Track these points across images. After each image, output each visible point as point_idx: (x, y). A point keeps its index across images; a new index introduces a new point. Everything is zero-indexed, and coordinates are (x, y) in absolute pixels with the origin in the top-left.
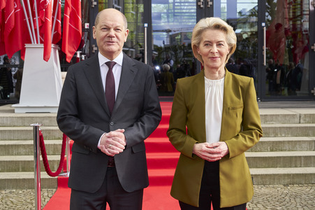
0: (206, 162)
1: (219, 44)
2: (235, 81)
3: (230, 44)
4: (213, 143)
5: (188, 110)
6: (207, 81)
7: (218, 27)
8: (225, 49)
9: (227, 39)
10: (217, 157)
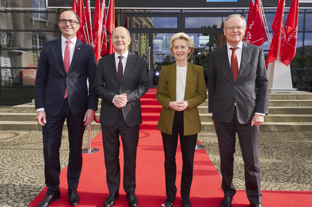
0: (176, 111)
1: (183, 47)
2: (193, 68)
3: (189, 48)
4: (180, 102)
5: (167, 83)
6: (178, 68)
7: (182, 38)
8: (186, 50)
9: (187, 44)
10: (182, 109)
